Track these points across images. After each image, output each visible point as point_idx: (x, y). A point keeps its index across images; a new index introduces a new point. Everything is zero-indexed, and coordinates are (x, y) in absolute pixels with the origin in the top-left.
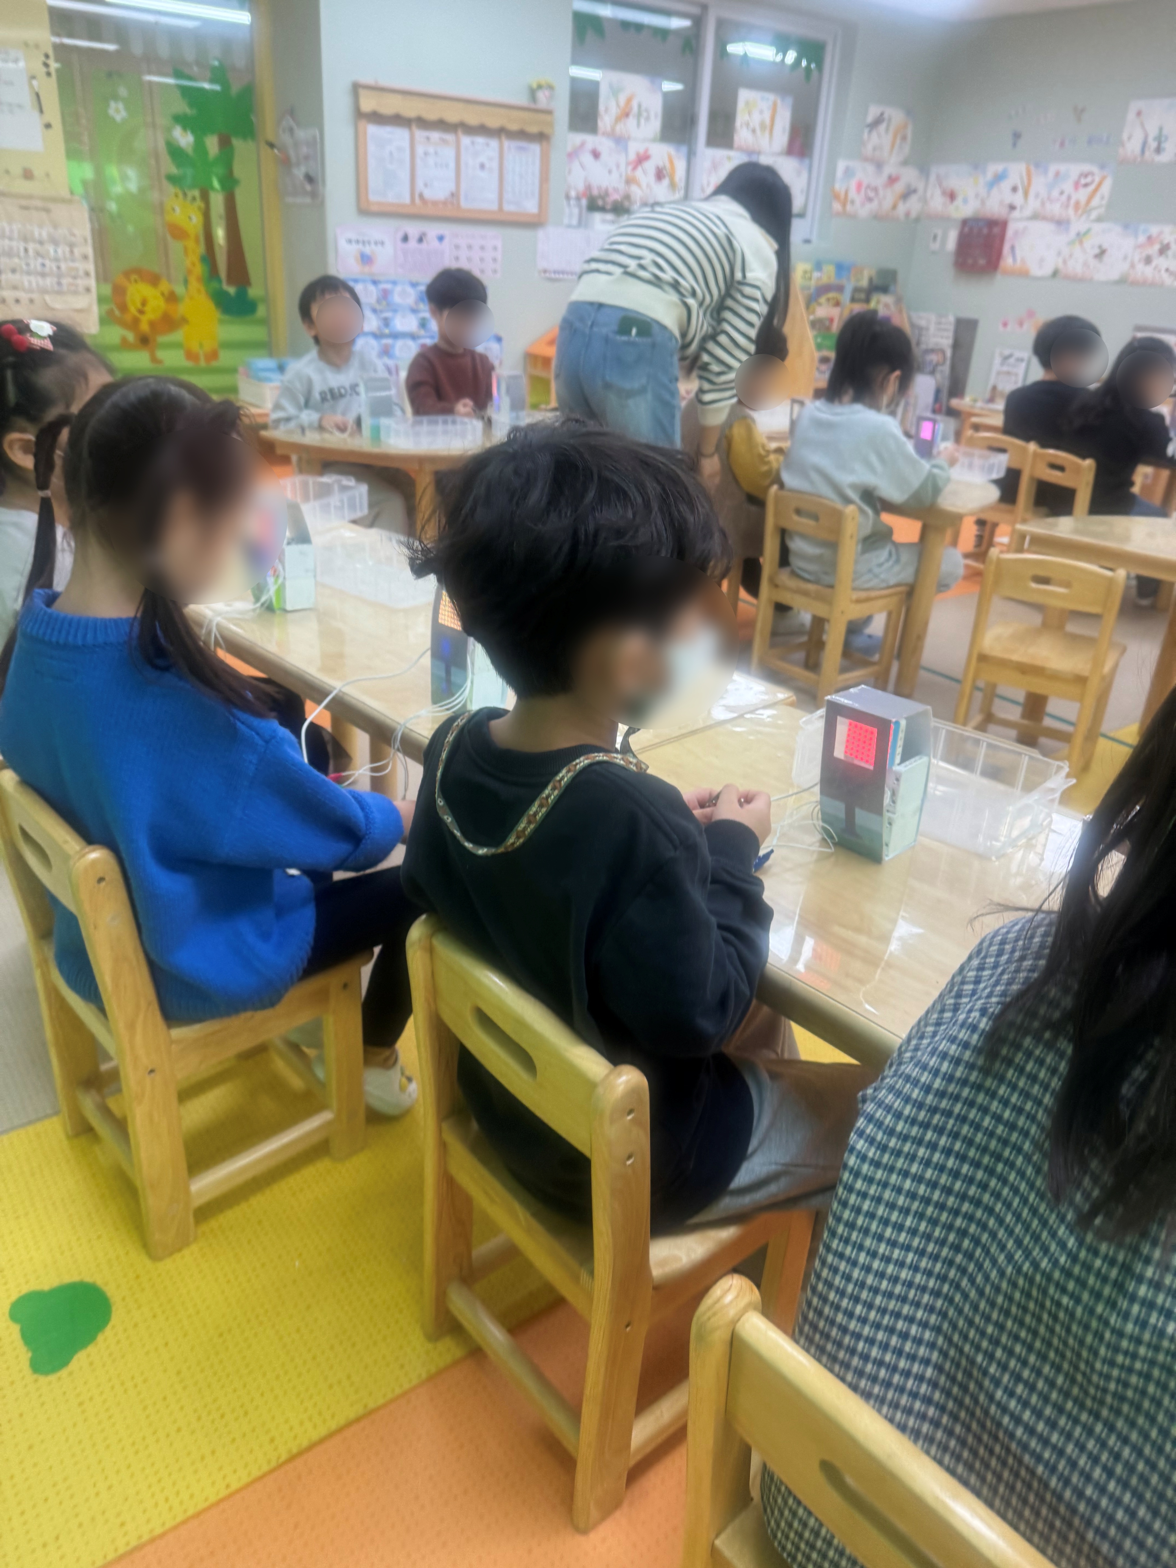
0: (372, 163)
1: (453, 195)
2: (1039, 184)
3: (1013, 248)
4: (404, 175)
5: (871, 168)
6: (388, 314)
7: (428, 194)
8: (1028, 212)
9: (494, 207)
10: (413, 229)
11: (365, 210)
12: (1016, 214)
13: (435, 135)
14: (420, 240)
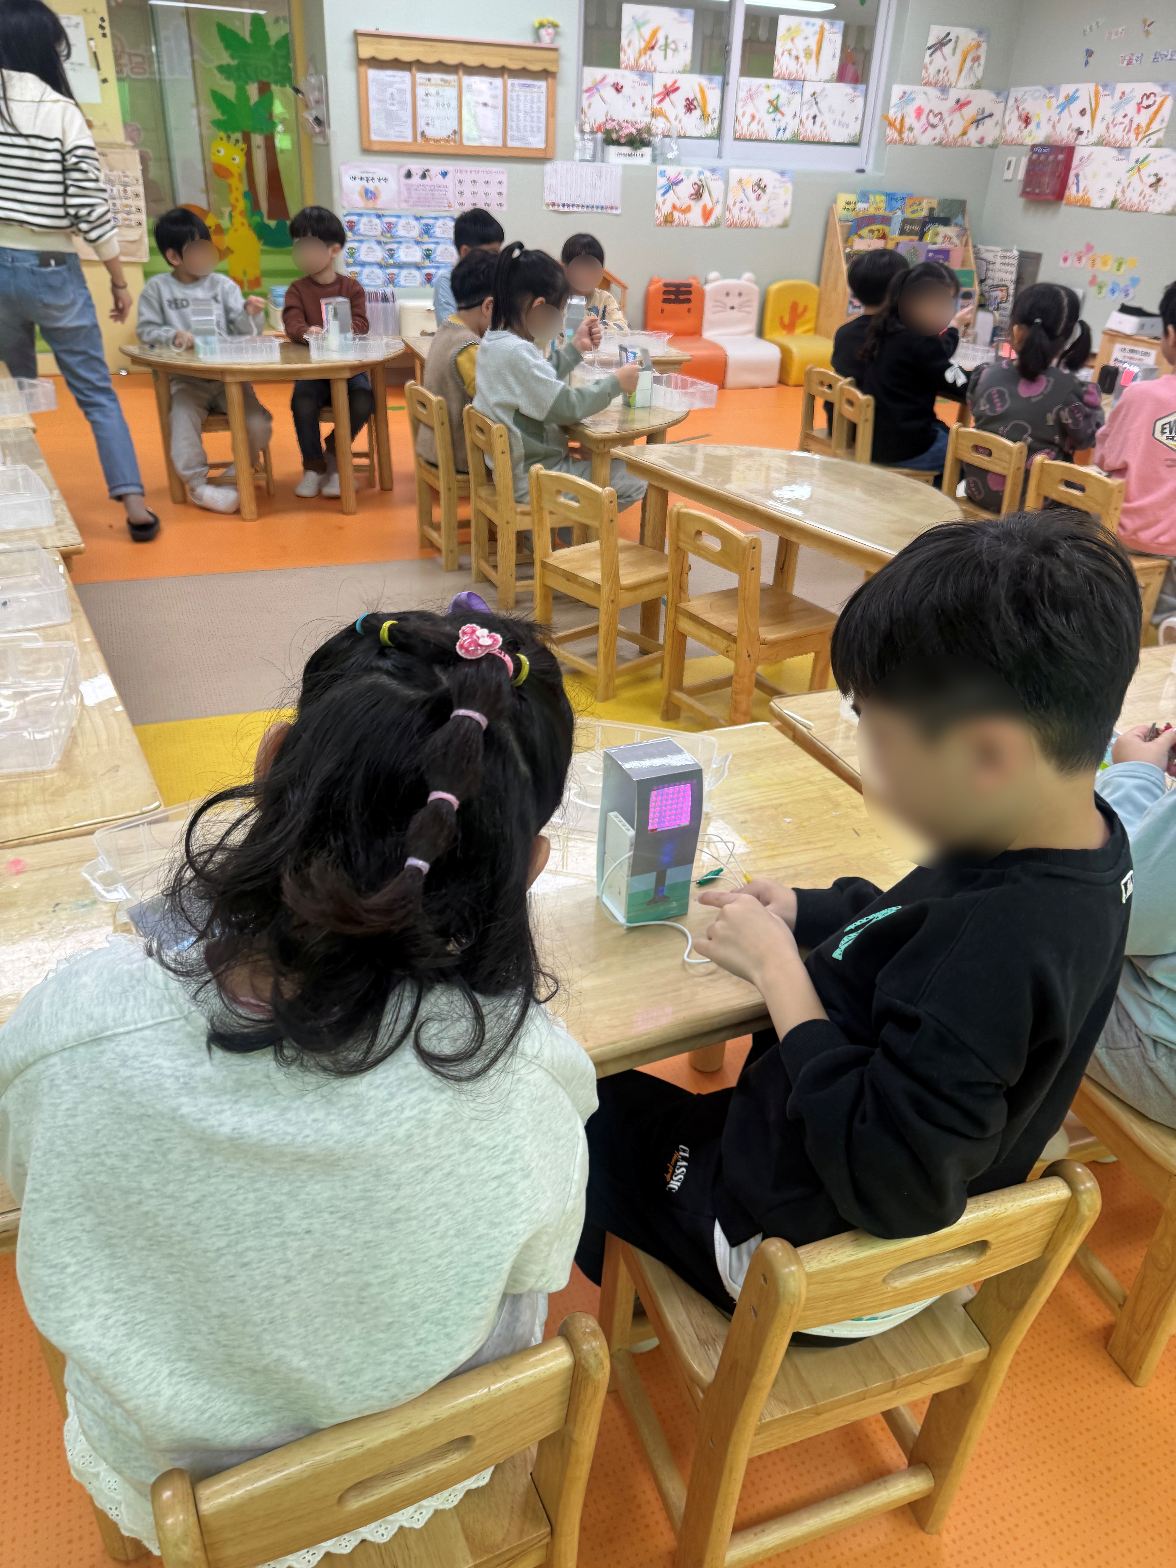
0: (373, 105)
1: (455, 132)
2: (1106, 105)
3: (1077, 176)
4: (407, 116)
5: (933, 92)
6: (394, 246)
7: (431, 132)
8: (1093, 138)
9: (499, 143)
10: (416, 166)
11: (368, 150)
12: (1082, 140)
13: (436, 77)
14: (424, 176)
